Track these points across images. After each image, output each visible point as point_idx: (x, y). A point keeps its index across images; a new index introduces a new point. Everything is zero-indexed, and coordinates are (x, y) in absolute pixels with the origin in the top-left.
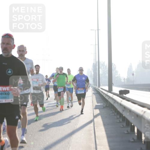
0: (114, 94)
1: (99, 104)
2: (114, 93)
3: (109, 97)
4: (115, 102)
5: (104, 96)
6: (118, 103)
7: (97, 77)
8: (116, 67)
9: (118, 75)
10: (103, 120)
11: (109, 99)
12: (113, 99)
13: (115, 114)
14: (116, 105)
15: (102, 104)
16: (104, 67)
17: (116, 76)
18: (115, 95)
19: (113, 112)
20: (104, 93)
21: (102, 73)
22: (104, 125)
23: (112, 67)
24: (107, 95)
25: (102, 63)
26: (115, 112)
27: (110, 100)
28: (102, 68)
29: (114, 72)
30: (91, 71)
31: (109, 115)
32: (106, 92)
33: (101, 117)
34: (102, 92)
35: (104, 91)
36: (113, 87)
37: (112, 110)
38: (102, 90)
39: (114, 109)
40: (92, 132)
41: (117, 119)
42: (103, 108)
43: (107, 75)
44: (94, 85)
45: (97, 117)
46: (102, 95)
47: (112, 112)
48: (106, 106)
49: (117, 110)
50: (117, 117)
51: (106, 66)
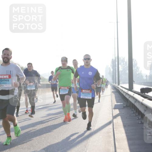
0: (134, 93)
1: (119, 104)
2: (135, 91)
3: (130, 96)
4: (136, 101)
5: (125, 95)
6: (139, 102)
7: (117, 74)
8: (137, 63)
9: (140, 72)
10: (123, 121)
11: (129, 97)
12: (134, 98)
13: (136, 115)
14: (137, 105)
15: (122, 104)
16: (124, 63)
17: (137, 73)
18: (136, 93)
19: (134, 112)
20: (124, 92)
21: (122, 70)
22: (125, 126)
23: (133, 63)
24: (127, 94)
25: (122, 59)
26: (136, 112)
27: (131, 99)
28: (122, 64)
29: (135, 68)
30: (110, 68)
31: (130, 115)
32: (126, 91)
33: (121, 117)
34: (122, 90)
35: (124, 90)
36: (134, 84)
37: (133, 110)
38: (122, 88)
39: (135, 109)
40: (111, 134)
41: (139, 119)
42: (123, 107)
43: (127, 72)
44: (113, 83)
45: (117, 118)
46: (121, 93)
47: (132, 112)
48: (127, 106)
49: (139, 109)
50: (138, 118)
51: (126, 63)
